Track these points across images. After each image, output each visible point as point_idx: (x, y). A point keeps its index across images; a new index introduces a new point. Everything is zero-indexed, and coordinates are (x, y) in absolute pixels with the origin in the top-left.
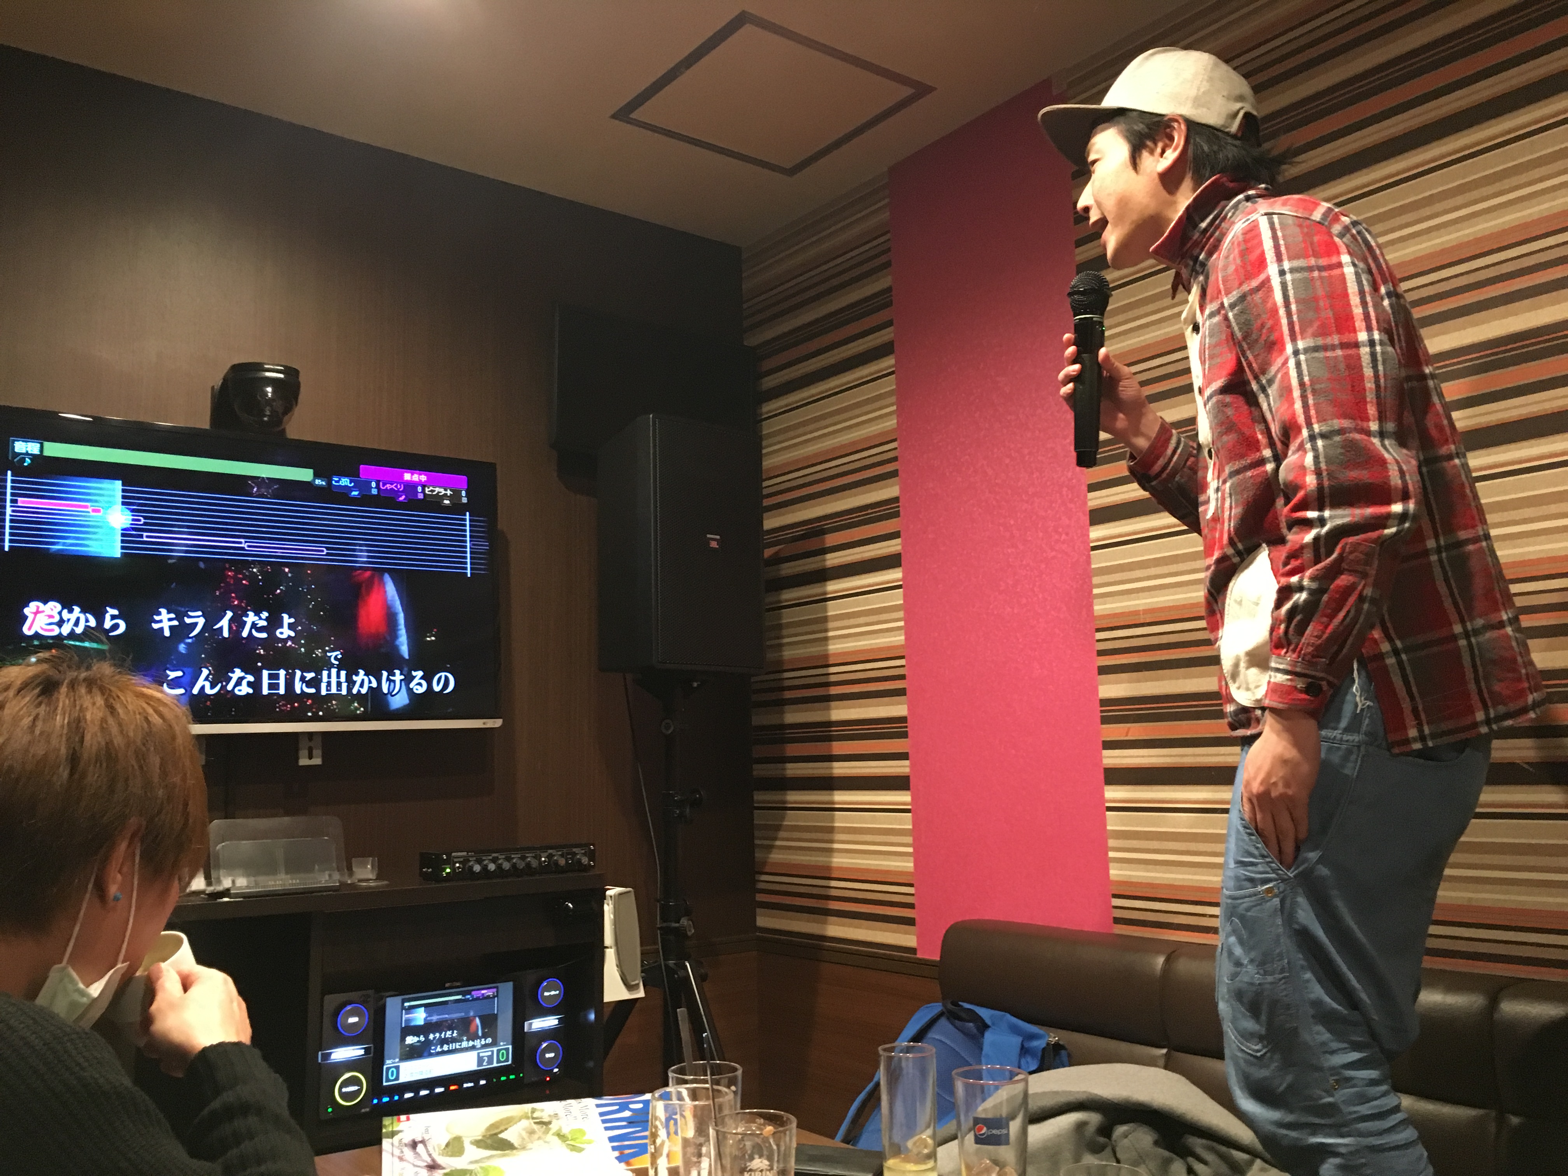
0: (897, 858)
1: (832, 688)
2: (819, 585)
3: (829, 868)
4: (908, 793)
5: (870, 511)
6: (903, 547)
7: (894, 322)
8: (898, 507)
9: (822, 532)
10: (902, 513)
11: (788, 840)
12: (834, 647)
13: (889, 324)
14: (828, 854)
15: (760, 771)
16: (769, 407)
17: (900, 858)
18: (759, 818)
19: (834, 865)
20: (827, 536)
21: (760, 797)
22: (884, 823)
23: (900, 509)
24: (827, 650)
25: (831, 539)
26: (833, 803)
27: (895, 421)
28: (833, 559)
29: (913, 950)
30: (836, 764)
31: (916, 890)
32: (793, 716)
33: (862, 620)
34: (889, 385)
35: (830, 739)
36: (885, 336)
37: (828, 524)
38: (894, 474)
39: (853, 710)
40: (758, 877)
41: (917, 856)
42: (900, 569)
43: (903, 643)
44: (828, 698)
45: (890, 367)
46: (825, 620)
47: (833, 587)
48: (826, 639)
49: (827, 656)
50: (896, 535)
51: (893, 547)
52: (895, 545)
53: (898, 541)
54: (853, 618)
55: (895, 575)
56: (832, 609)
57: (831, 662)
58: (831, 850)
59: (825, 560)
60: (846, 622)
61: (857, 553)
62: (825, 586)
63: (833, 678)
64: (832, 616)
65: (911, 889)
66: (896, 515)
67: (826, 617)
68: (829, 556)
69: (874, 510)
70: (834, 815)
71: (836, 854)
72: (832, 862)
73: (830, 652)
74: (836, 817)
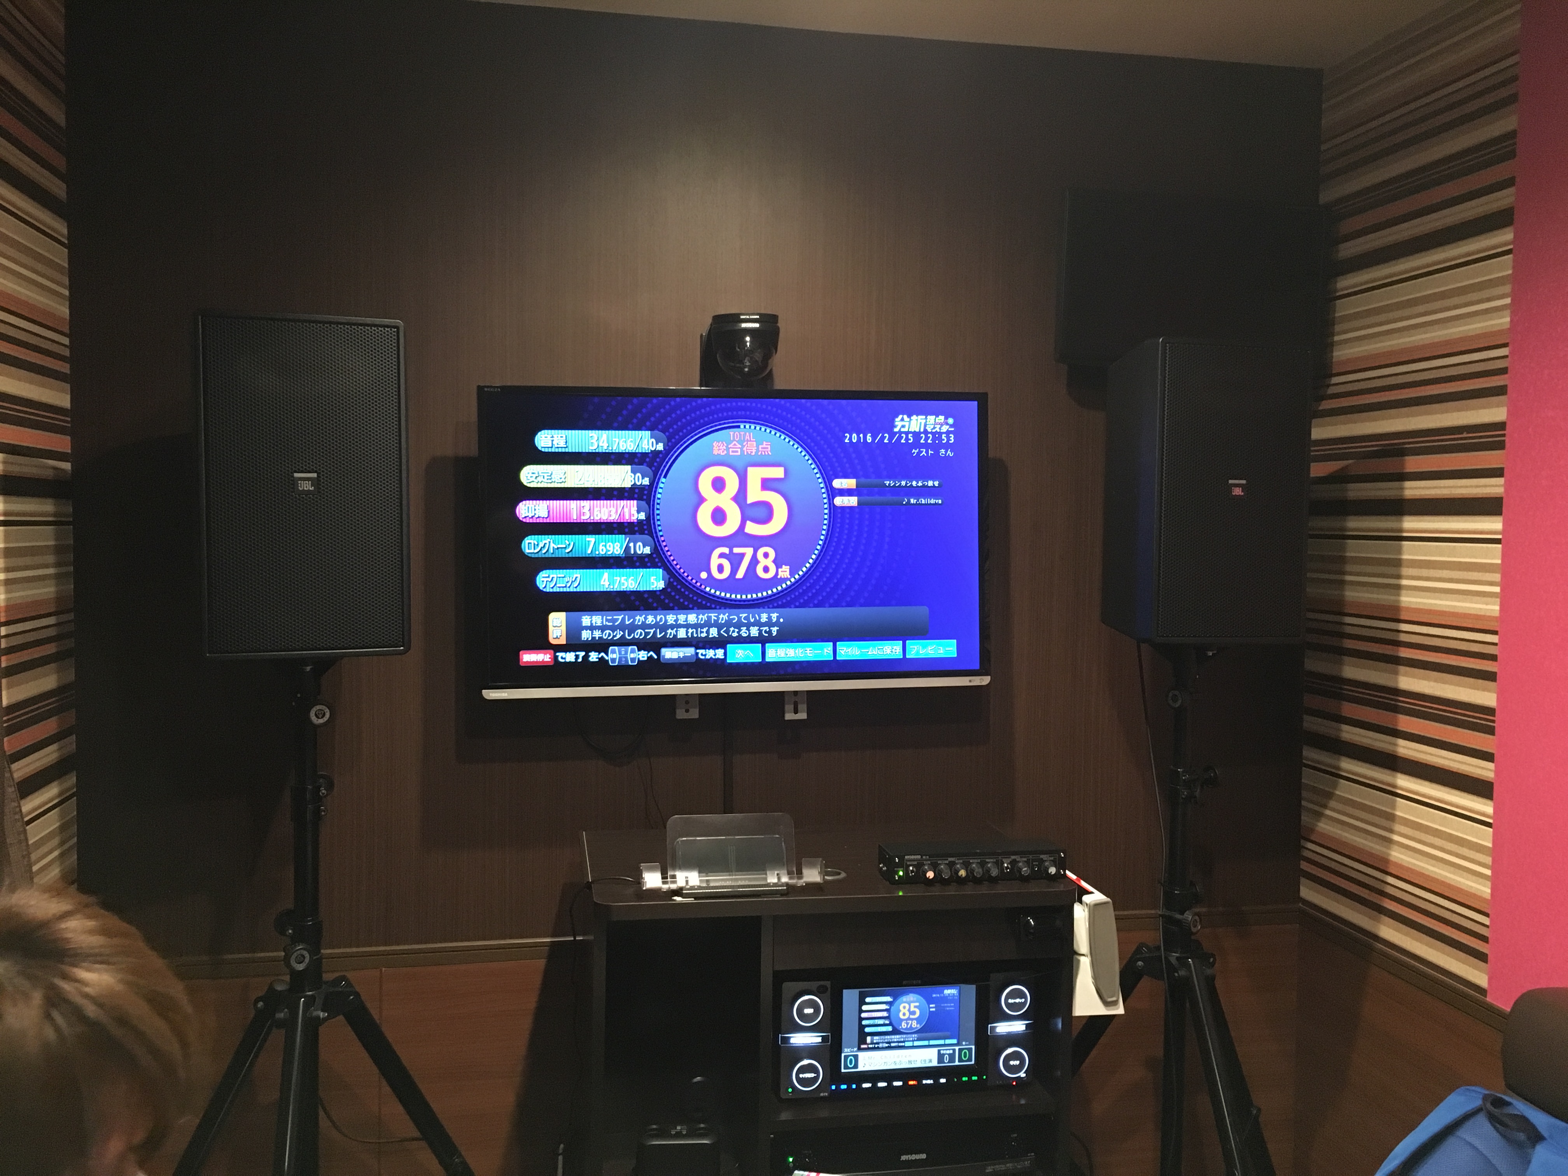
0: (1470, 876)
1: (1402, 649)
2: (1393, 518)
3: (1386, 861)
4: (1490, 803)
5: (1465, 435)
6: (1506, 490)
7: (1518, 180)
8: (1504, 435)
9: (1402, 452)
10: (1507, 445)
11: (1339, 812)
12: (1407, 600)
13: (1509, 183)
14: (1387, 844)
15: (1310, 723)
16: (1345, 283)
17: (1474, 878)
18: (1308, 777)
19: (1392, 859)
20: (1407, 458)
21: (1310, 754)
22: (1457, 830)
23: (1506, 439)
24: (1399, 601)
25: (1413, 464)
26: (1395, 786)
27: (1508, 319)
28: (1413, 489)
29: (1482, 991)
30: (1401, 742)
31: (1491, 921)
32: (1353, 671)
33: (1445, 574)
34: (1504, 267)
35: (1396, 709)
36: (1503, 199)
37: (1409, 443)
38: (1501, 391)
39: (1425, 682)
40: (1303, 842)
41: (1495, 881)
42: (1499, 519)
43: (1497, 614)
44: (1397, 661)
45: (1506, 244)
46: (1398, 563)
47: (1411, 524)
48: (1399, 587)
49: (1397, 608)
50: (1497, 473)
51: (1492, 487)
52: (1496, 486)
53: (1501, 481)
54: (1434, 568)
55: (1493, 525)
56: (1410, 552)
57: (1403, 617)
58: (1390, 841)
59: (1402, 489)
60: (1424, 572)
61: (1445, 487)
62: (1401, 521)
63: (1403, 638)
64: (1407, 559)
65: (1486, 920)
66: (1500, 446)
67: (1400, 560)
68: (1408, 484)
69: (1471, 435)
70: (1396, 801)
71: (1395, 847)
72: (1389, 855)
73: (1403, 605)
74: (1398, 804)
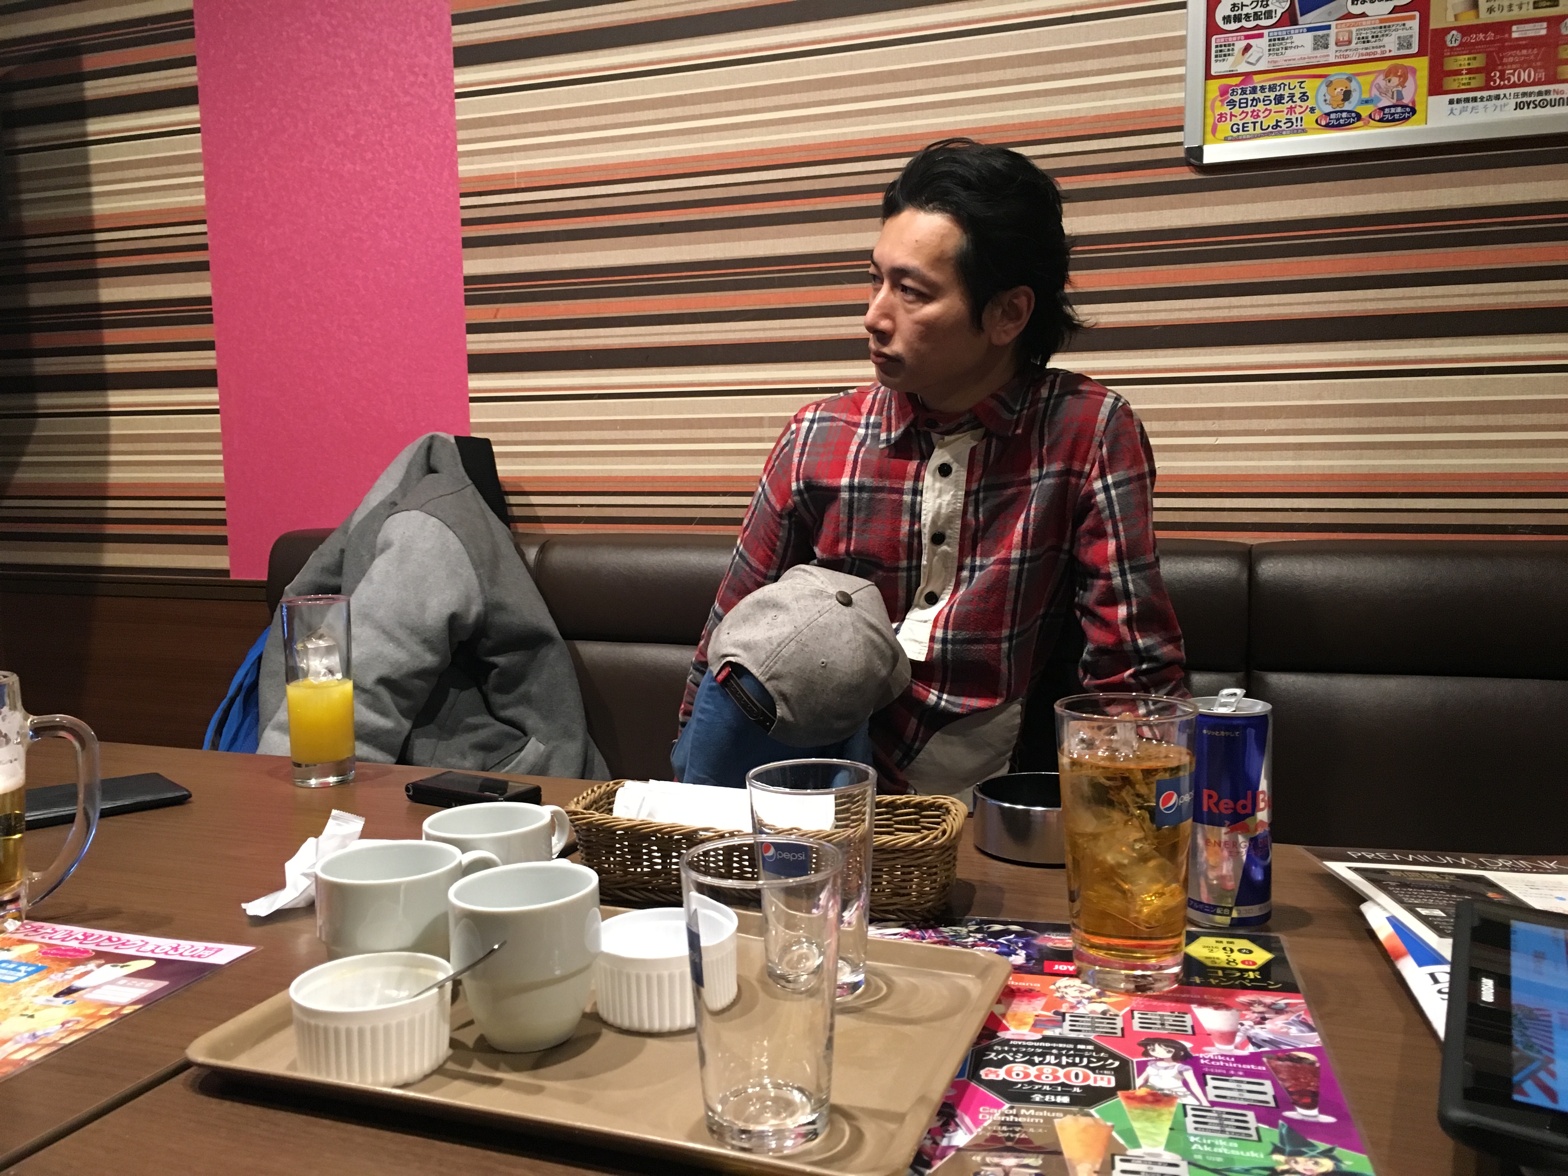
0: (204, 468)
1: (99, 260)
2: (76, 122)
3: (105, 486)
4: (214, 390)
5: (149, 27)
6: (200, 79)
8: (192, 23)
9: (77, 51)
10: (197, 33)
11: (39, 454)
12: (98, 207)
14: (102, 468)
19: (111, 481)
20: (84, 56)
23: (195, 26)
24: (90, 211)
25: (91, 62)
26: (108, 406)
28: (95, 89)
29: (225, 572)
30: (109, 357)
31: (228, 504)
32: (41, 296)
33: (143, 172)
35: (99, 325)
37: (85, 41)
41: (228, 465)
42: (197, 107)
43: (203, 203)
44: (96, 274)
46: (86, 170)
47: (96, 126)
48: (89, 196)
49: (90, 219)
50: (190, 62)
51: (186, 77)
52: (189, 75)
53: (193, 70)
54: (128, 169)
55: (190, 115)
56: (97, 156)
57: (97, 225)
58: (107, 464)
59: (83, 90)
60: (118, 175)
61: (132, 83)
62: (84, 125)
63: (100, 248)
64: (96, 165)
65: (221, 504)
66: (190, 34)
67: (88, 166)
68: (88, 84)
69: (155, 26)
70: (108, 420)
71: (114, 468)
72: (107, 478)
73: (96, 213)
74: (112, 423)
